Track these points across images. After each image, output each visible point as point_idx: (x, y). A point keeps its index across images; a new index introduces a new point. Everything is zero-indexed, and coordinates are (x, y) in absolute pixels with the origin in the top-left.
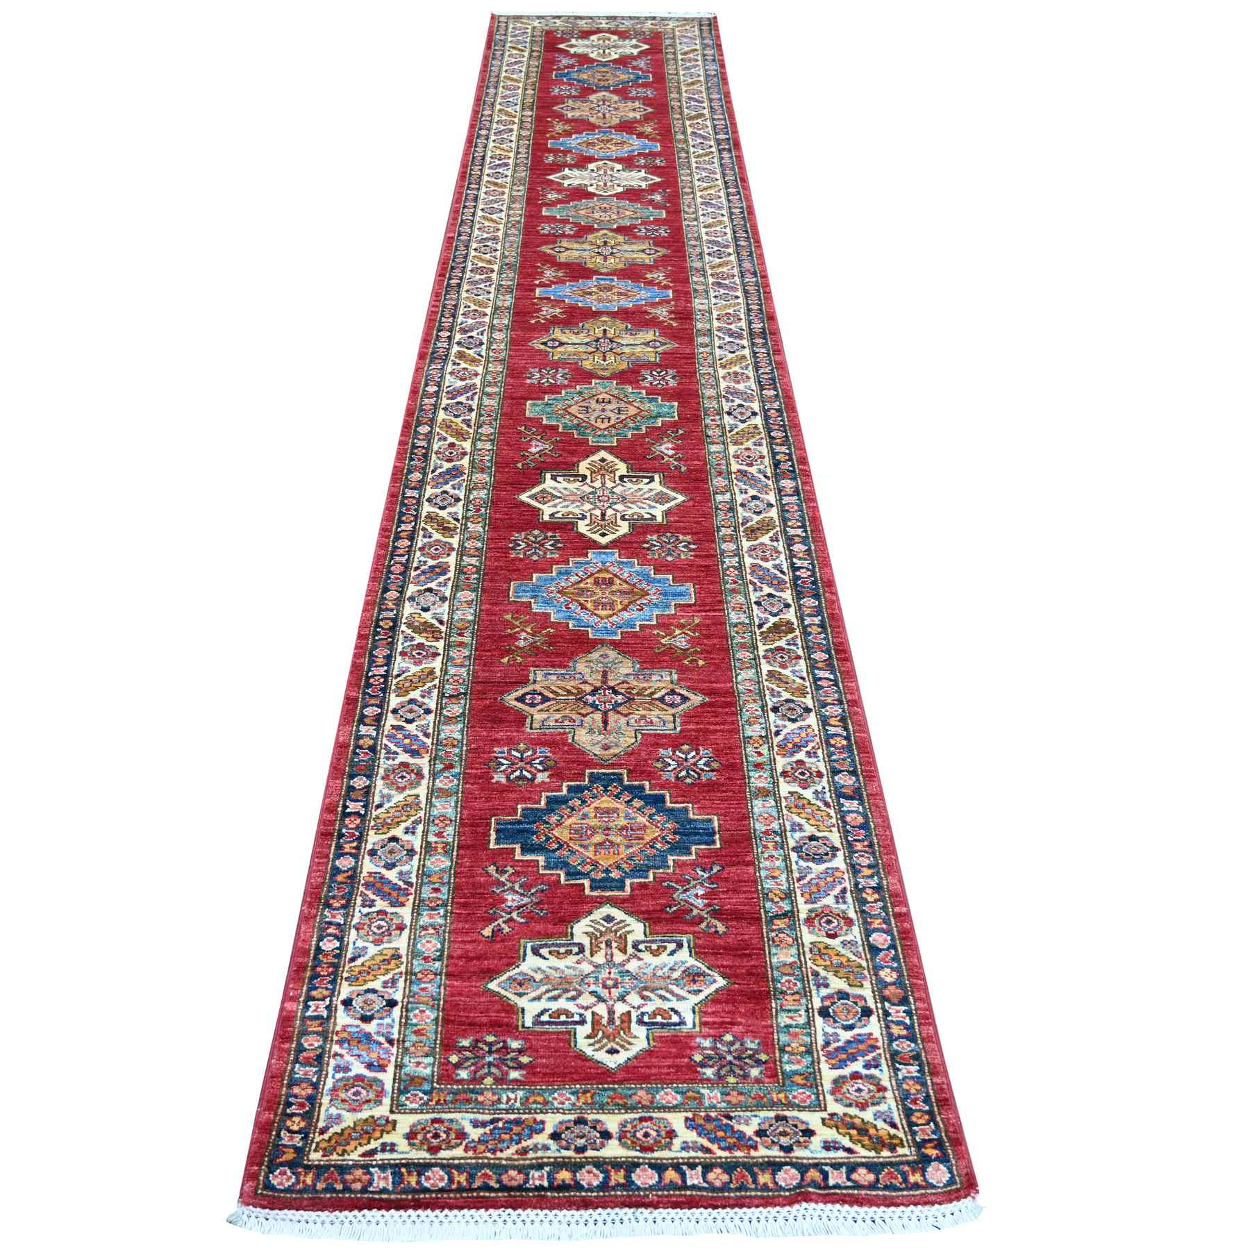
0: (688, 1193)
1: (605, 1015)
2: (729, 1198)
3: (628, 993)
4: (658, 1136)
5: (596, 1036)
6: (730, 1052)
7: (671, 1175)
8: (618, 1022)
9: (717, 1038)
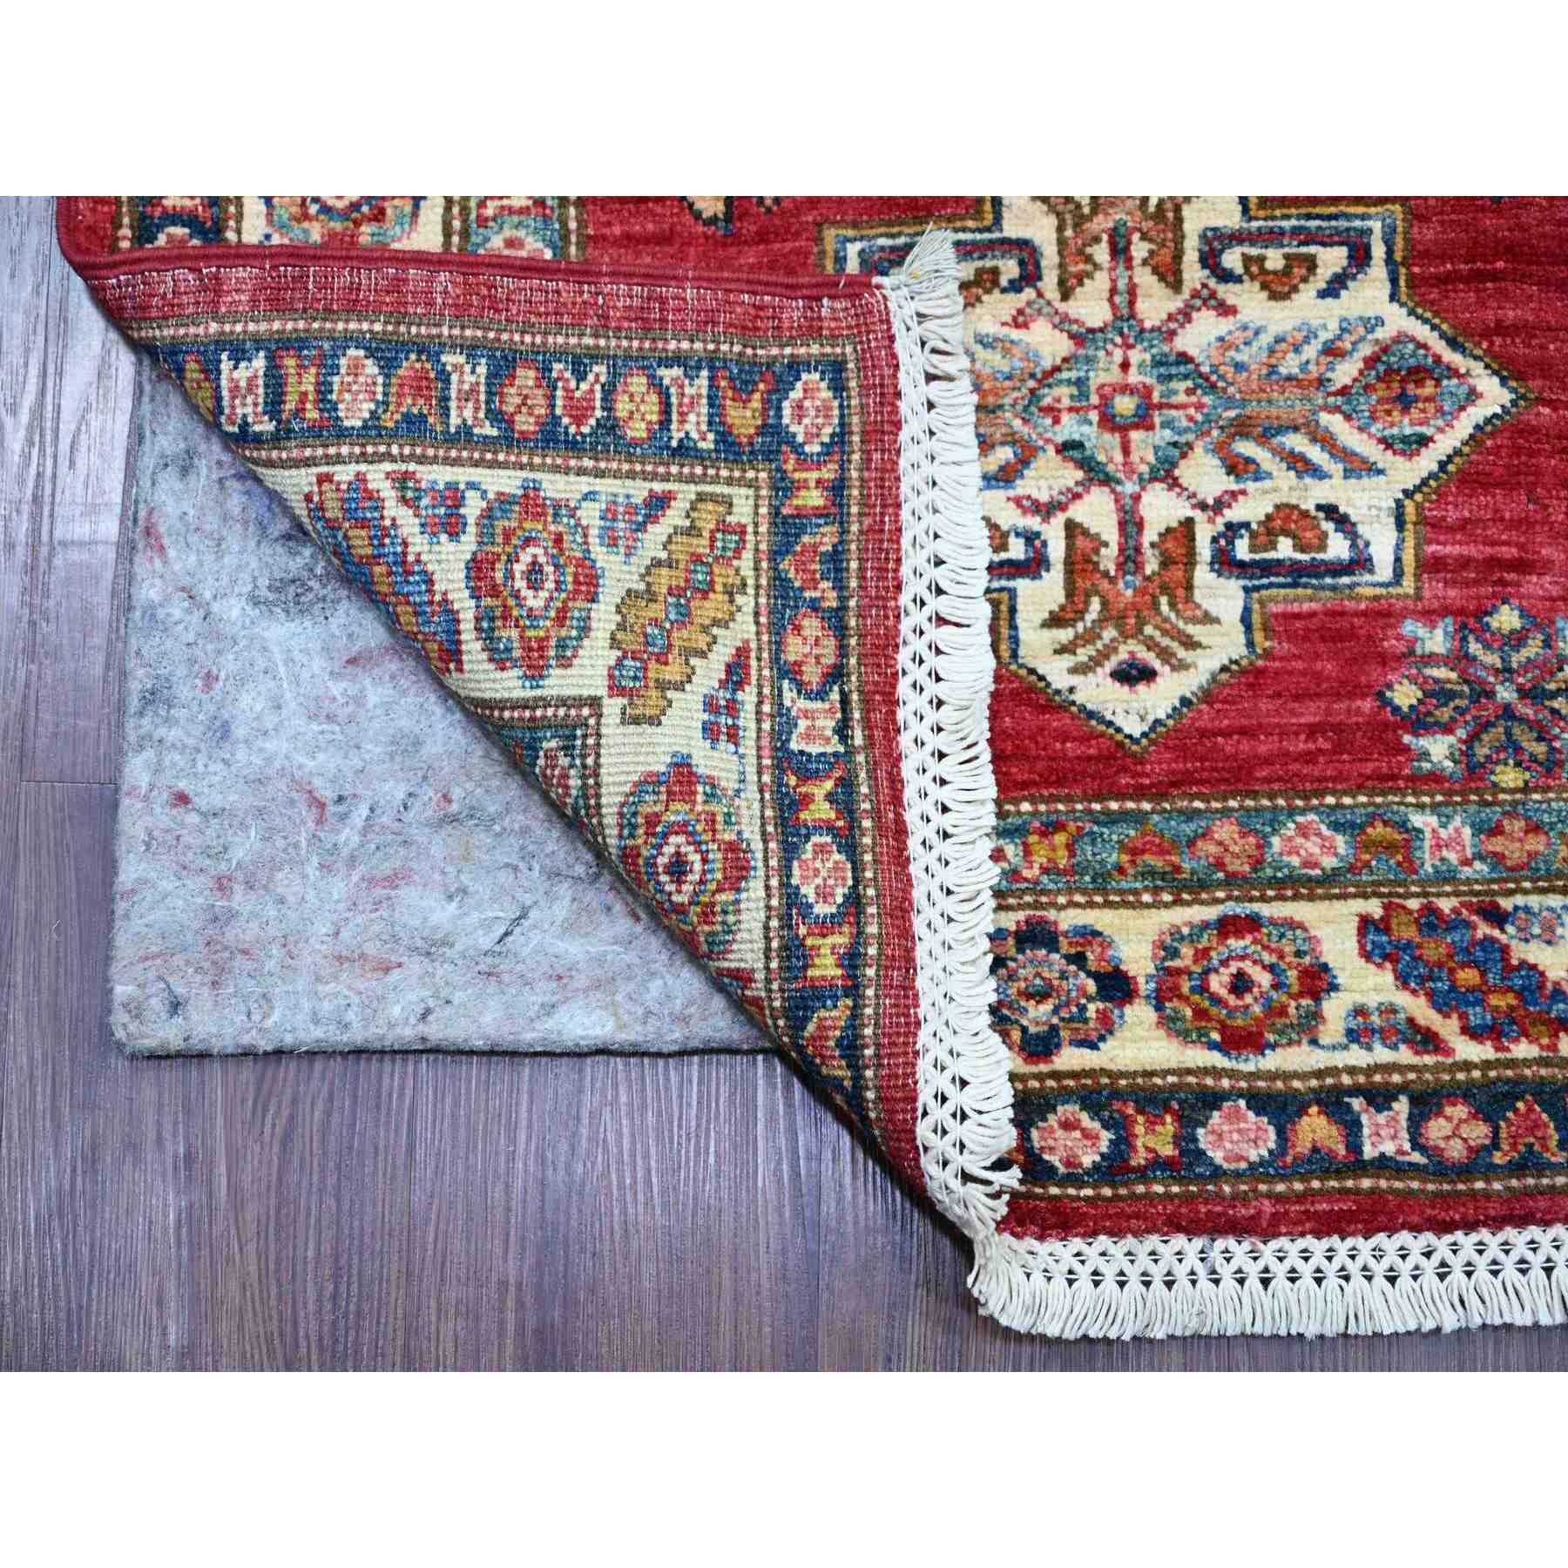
0: (1366, 1183)
1: (1111, 535)
2: (1487, 1195)
3: (1185, 449)
4: (1276, 986)
5: (1081, 614)
6: (1506, 672)
7: (1315, 1128)
8: (1151, 566)
9: (1471, 619)
